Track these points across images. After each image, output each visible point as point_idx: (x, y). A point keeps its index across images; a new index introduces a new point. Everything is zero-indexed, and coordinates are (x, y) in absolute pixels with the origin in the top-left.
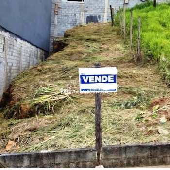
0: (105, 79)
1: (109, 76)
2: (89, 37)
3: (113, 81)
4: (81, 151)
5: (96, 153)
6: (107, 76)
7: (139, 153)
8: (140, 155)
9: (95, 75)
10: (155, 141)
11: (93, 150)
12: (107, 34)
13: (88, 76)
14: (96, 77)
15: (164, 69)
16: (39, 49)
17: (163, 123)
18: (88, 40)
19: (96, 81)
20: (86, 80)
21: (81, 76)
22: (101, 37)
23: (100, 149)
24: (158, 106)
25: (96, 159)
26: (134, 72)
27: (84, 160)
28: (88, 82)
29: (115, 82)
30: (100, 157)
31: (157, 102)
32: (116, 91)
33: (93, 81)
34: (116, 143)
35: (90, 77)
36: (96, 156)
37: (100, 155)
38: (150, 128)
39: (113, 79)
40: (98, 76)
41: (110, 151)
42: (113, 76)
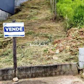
0: (18, 29)
1: (20, 28)
2: (33, 6)
3: (22, 30)
4: (5, 70)
5: (14, 71)
6: (19, 27)
7: (37, 71)
8: (38, 71)
9: (12, 27)
10: (49, 63)
11: (12, 69)
12: (43, 5)
13: (8, 27)
14: (13, 28)
15: (66, 24)
16: (7, 13)
17: (57, 54)
18: (32, 8)
19: (13, 31)
20: (7, 30)
21: (5, 28)
22: (39, 7)
23: (16, 68)
24: (57, 44)
25: (14, 74)
26: (51, 25)
27: (7, 75)
28: (9, 31)
29: (23, 31)
30: (16, 73)
31: (57, 42)
32: (24, 36)
33: (11, 31)
34: (29, 65)
35: (10, 28)
36: (14, 72)
37: (16, 72)
38: (49, 56)
39: (22, 29)
40: (14, 27)
41: (22, 70)
42: (22, 28)
